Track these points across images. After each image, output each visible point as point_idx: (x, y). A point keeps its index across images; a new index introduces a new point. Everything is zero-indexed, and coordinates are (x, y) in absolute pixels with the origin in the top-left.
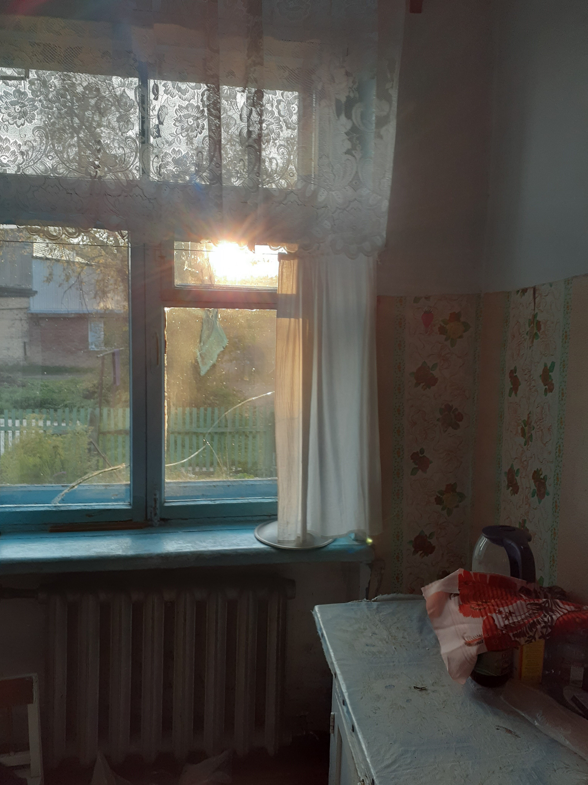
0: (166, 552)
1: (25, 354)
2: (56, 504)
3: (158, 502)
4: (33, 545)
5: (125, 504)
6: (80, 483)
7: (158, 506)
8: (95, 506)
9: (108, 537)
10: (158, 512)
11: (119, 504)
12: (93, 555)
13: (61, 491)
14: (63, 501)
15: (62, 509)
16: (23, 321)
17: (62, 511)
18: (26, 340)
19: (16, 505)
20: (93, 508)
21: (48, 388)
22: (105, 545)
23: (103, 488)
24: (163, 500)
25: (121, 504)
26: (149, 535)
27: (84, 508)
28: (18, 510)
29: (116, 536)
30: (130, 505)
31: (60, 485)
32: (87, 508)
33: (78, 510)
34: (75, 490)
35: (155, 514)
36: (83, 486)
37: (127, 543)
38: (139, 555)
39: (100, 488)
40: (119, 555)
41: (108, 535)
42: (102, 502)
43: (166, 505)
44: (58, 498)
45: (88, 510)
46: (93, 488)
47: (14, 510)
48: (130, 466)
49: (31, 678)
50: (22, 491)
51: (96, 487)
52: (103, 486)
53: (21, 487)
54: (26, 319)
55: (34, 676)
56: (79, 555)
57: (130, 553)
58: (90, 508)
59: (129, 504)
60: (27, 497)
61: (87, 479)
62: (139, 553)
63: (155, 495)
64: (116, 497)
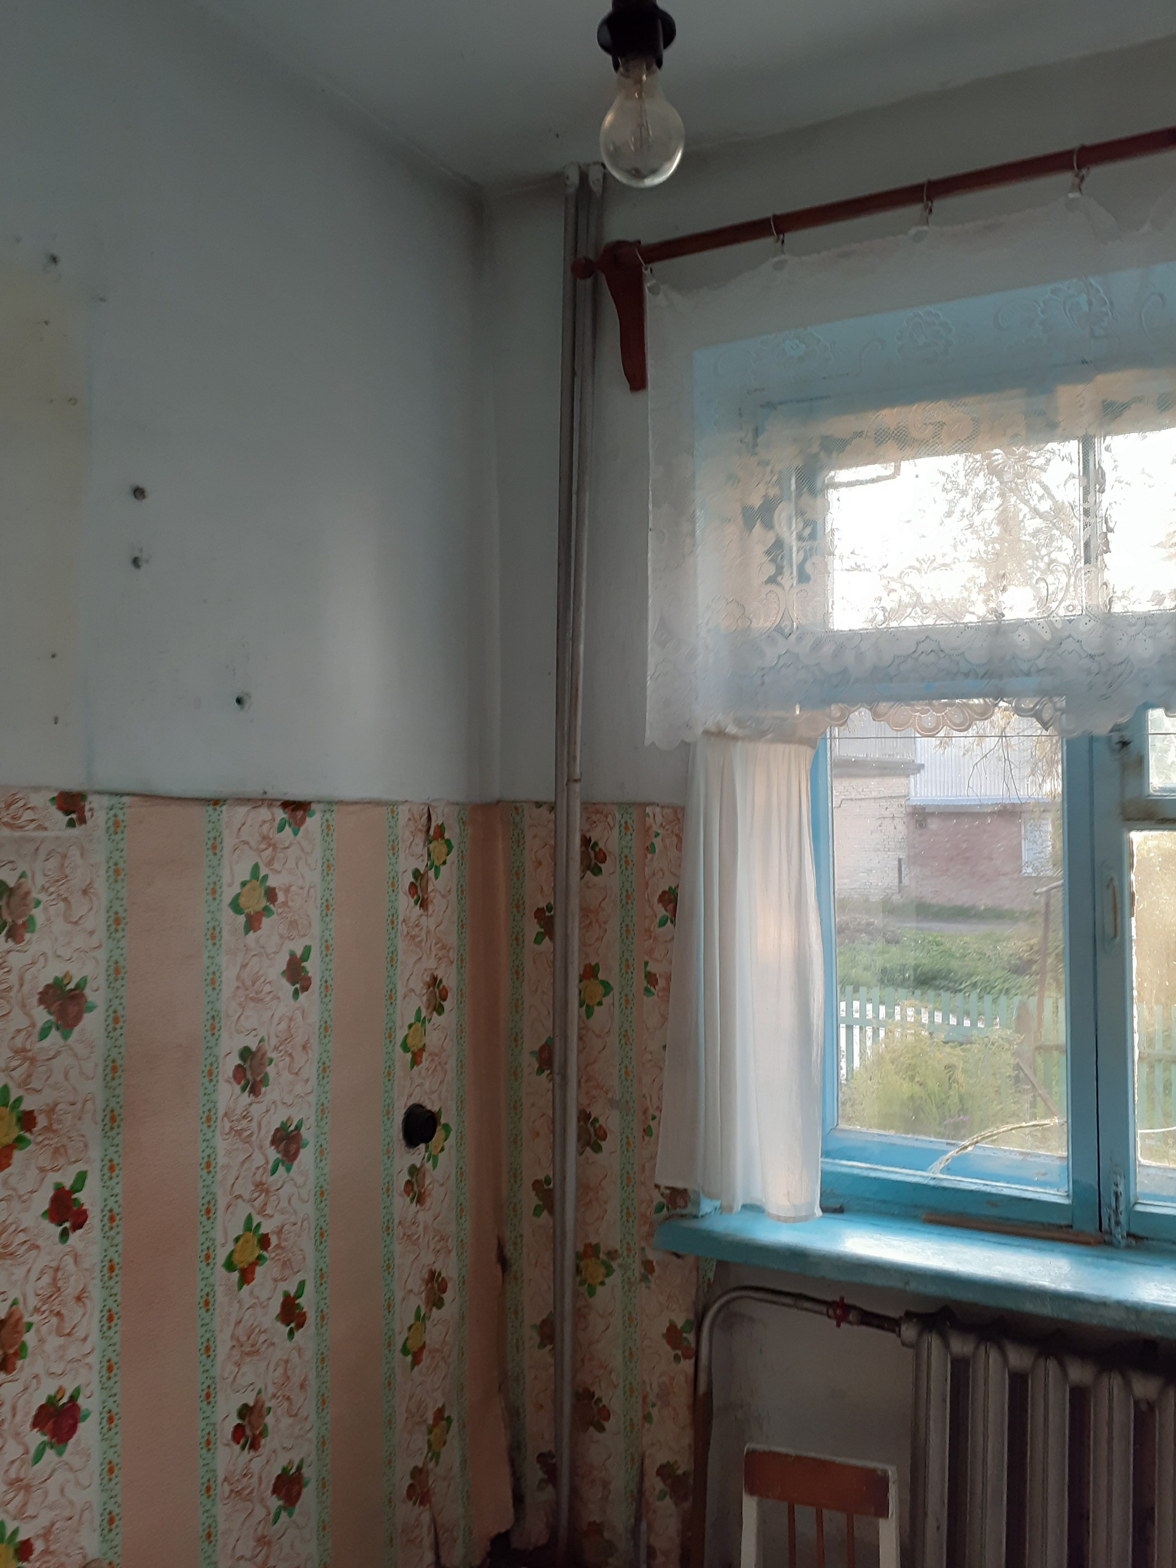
0: (1136, 1299)
1: (900, 881)
2: (934, 1174)
3: (1122, 1199)
4: (895, 1240)
5: (1059, 1193)
6: (977, 1142)
7: (1122, 1207)
8: (1005, 1190)
9: (1025, 1250)
10: (1123, 1218)
11: (1047, 1191)
12: (995, 1276)
13: (945, 1152)
14: (947, 1170)
15: (945, 1184)
16: (896, 821)
17: (945, 1189)
18: (903, 856)
19: (868, 1165)
20: (1000, 1192)
21: (942, 948)
22: (1020, 1263)
23: (1021, 1158)
24: (1132, 1200)
25: (1052, 1192)
26: (1104, 1261)
27: (983, 1188)
28: (873, 1174)
29: (1041, 1250)
30: (1068, 1196)
31: (943, 1140)
32: (988, 1189)
33: (971, 1192)
34: (968, 1154)
35: (1118, 1223)
36: (985, 1149)
37: (1060, 1268)
38: (1082, 1293)
39: (1013, 1156)
40: (1044, 1286)
41: (1028, 1247)
42: (1018, 1183)
43: (1139, 1208)
44: (940, 1164)
45: (990, 1194)
46: (1001, 1154)
47: (865, 1173)
48: (1067, 1122)
49: (885, 1472)
50: (880, 1143)
51: (1007, 1154)
52: (1022, 1153)
53: (879, 1135)
54: (903, 816)
55: (892, 1472)
56: (972, 1271)
57: (1066, 1287)
58: (994, 1191)
59: (1066, 1194)
60: (890, 1154)
61: (990, 1136)
62: (1083, 1291)
63: (1117, 1185)
64: (1043, 1178)
